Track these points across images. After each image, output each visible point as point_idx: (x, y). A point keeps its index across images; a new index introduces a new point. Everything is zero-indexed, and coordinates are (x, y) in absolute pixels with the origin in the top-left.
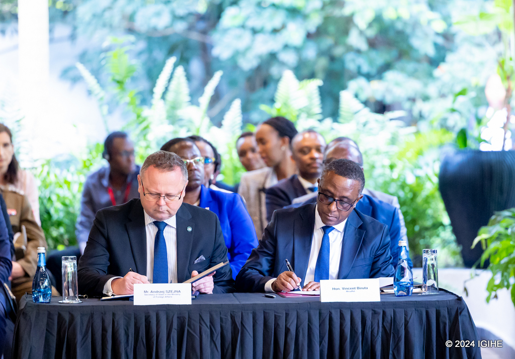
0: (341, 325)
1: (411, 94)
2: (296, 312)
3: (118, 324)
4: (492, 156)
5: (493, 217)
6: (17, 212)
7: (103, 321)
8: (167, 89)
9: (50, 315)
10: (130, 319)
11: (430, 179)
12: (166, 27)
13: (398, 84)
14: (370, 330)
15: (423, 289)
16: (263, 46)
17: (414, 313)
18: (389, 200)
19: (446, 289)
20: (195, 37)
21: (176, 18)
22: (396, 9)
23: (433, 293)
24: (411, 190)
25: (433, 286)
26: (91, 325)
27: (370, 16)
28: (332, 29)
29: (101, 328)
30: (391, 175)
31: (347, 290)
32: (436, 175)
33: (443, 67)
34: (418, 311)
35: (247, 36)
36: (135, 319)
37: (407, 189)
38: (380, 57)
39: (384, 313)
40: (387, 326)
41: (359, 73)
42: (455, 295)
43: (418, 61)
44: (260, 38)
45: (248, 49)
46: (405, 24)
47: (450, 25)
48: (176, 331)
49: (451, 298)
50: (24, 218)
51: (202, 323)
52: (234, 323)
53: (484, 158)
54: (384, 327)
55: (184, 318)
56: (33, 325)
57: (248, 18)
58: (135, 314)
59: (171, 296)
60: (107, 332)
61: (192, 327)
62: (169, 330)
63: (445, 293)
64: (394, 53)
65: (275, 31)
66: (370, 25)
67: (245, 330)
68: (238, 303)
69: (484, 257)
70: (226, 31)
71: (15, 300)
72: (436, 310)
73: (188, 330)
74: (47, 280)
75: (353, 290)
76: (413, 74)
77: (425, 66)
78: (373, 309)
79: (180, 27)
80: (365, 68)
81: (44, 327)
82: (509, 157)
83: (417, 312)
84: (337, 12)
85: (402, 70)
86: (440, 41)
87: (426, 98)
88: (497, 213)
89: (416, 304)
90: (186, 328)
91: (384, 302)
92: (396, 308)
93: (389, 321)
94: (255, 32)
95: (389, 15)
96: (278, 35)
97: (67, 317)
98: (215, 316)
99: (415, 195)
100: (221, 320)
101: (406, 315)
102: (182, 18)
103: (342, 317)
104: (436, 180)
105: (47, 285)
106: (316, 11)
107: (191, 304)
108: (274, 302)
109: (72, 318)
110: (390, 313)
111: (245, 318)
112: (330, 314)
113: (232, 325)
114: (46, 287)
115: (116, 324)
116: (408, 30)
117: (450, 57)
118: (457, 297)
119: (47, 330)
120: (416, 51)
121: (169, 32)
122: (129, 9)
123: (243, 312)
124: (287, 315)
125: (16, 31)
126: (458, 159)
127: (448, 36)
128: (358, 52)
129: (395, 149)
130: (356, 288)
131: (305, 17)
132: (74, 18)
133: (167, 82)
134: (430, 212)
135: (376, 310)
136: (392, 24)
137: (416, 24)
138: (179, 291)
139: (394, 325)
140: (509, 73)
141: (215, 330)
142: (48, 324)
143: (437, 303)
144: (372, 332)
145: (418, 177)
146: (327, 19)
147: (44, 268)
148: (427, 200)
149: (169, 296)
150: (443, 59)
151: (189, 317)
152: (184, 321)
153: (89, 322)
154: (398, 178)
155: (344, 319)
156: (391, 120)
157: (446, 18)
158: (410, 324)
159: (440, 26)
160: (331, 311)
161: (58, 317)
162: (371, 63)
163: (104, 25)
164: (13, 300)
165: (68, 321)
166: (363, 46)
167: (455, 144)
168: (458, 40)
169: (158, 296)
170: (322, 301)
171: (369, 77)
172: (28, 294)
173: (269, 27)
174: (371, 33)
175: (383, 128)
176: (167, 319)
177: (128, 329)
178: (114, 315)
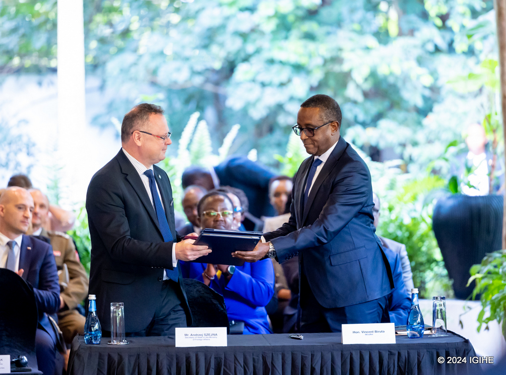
0: (361, 365)
1: (402, 140)
2: (320, 353)
3: (161, 364)
4: (480, 201)
5: (485, 258)
6: (62, 253)
7: (148, 362)
8: (191, 141)
9: (101, 357)
10: (172, 359)
11: (423, 220)
12: (186, 81)
13: (390, 131)
14: (387, 369)
15: (433, 331)
16: (271, 98)
17: (426, 354)
18: (398, 247)
19: (454, 332)
20: (209, 88)
21: (194, 73)
22: (389, 66)
23: (442, 336)
24: (407, 230)
25: (441, 328)
26: (138, 365)
27: (366, 72)
28: (332, 82)
29: (146, 367)
30: (390, 217)
31: (366, 333)
32: (429, 216)
33: (431, 116)
34: (429, 351)
35: (257, 89)
36: (176, 359)
37: (404, 229)
38: (374, 108)
39: (399, 354)
40: (402, 365)
41: (356, 122)
42: (462, 337)
43: (407, 110)
44: (268, 90)
45: (258, 100)
46: (397, 78)
47: (436, 79)
48: (213, 370)
49: (459, 340)
50: (67, 258)
51: (237, 362)
52: (265, 362)
53: (473, 202)
54: (399, 366)
55: (221, 358)
56: (86, 365)
57: (258, 73)
58: (177, 355)
59: (209, 338)
60: (151, 371)
61: (228, 366)
62: (208, 368)
63: (453, 335)
64: (386, 103)
65: (282, 85)
66: (366, 80)
67: (275, 369)
68: (269, 345)
69: (476, 291)
70: (238, 84)
71: (62, 335)
72: (446, 351)
73: (224, 369)
74: (97, 324)
75: (371, 333)
76: (403, 123)
77: (414, 115)
78: (390, 350)
79: (198, 81)
80: (361, 117)
81: (95, 367)
82: (496, 201)
83: (428, 353)
84: (337, 68)
85: (394, 119)
86: (427, 93)
87: (415, 144)
88: (488, 254)
89: (428, 346)
90: (223, 367)
91: (399, 344)
92: (409, 349)
93: (404, 361)
94: (263, 85)
95: (383, 71)
96: (284, 87)
97: (116, 358)
98: (248, 357)
99: (411, 235)
100: (254, 360)
101: (419, 355)
102: (199, 73)
103: (362, 358)
104: (430, 221)
105: (97, 328)
106: (318, 67)
107: (226, 346)
108: (301, 344)
109: (121, 359)
110: (404, 354)
111: (275, 359)
112: (351, 355)
113: (263, 365)
114: (97, 330)
115: (160, 363)
116: (400, 84)
117: (436, 108)
118: (464, 340)
119: (98, 369)
120: (406, 102)
121: (188, 85)
122: (153, 65)
123: (273, 353)
124: (312, 356)
125: (52, 83)
126: (450, 203)
127: (434, 89)
128: (355, 102)
129: (393, 194)
130: (374, 332)
131: (308, 72)
132: (104, 72)
133: (192, 135)
134: (424, 249)
135: (392, 351)
136: (385, 78)
137: (406, 79)
138: (216, 335)
139: (408, 364)
140: (495, 127)
141: (249, 370)
142: (99, 364)
143: (446, 344)
144: (389, 370)
145: (414, 219)
146: (327, 75)
147: (94, 313)
148: (422, 239)
149: (207, 338)
150: (430, 110)
151: (225, 357)
152: (221, 361)
153: (136, 361)
154: (397, 219)
155: (364, 360)
156: (390, 168)
157: (433, 73)
158: (422, 364)
159: (428, 81)
160: (351, 352)
161: (108, 358)
162: (366, 112)
163: (131, 79)
164: (60, 334)
165: (117, 362)
166: (360, 98)
167: (447, 189)
168: (443, 92)
169: (197, 338)
170: (344, 343)
171: (364, 125)
172: (79, 335)
173: (277, 80)
174: (367, 86)
175: (382, 175)
176: (205, 359)
177: (170, 369)
178: (158, 356)
